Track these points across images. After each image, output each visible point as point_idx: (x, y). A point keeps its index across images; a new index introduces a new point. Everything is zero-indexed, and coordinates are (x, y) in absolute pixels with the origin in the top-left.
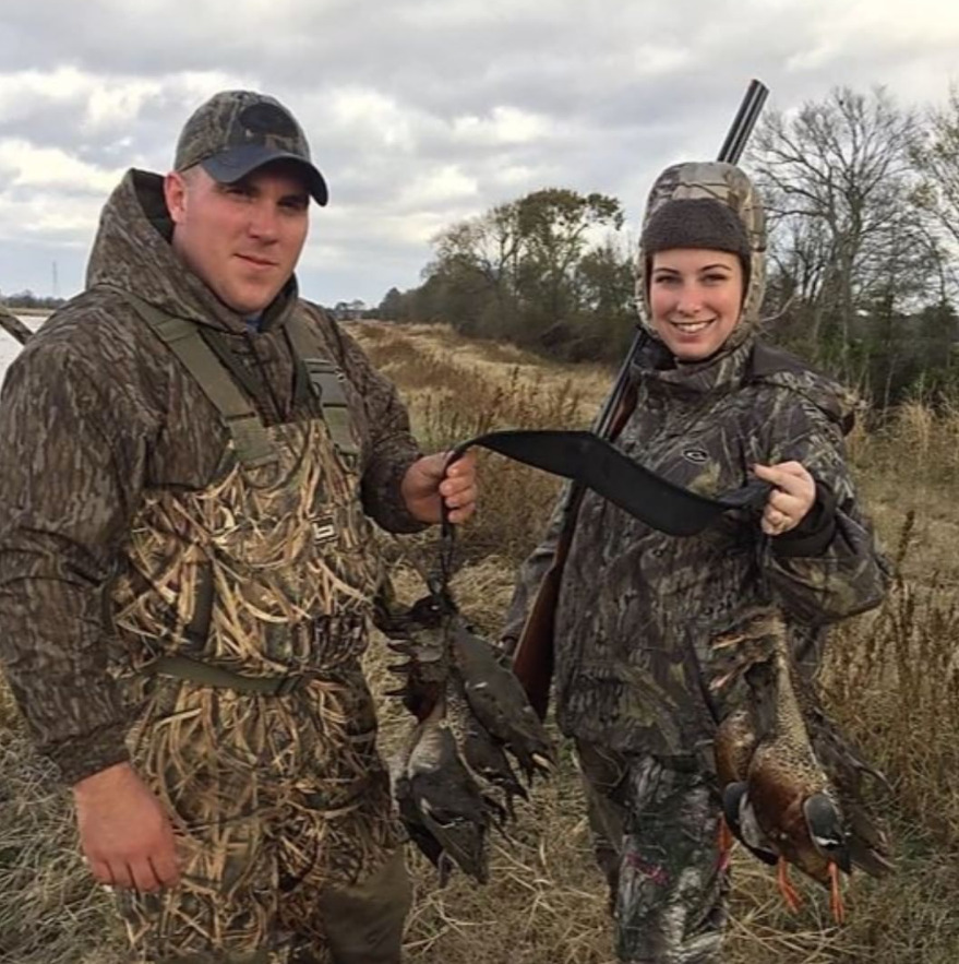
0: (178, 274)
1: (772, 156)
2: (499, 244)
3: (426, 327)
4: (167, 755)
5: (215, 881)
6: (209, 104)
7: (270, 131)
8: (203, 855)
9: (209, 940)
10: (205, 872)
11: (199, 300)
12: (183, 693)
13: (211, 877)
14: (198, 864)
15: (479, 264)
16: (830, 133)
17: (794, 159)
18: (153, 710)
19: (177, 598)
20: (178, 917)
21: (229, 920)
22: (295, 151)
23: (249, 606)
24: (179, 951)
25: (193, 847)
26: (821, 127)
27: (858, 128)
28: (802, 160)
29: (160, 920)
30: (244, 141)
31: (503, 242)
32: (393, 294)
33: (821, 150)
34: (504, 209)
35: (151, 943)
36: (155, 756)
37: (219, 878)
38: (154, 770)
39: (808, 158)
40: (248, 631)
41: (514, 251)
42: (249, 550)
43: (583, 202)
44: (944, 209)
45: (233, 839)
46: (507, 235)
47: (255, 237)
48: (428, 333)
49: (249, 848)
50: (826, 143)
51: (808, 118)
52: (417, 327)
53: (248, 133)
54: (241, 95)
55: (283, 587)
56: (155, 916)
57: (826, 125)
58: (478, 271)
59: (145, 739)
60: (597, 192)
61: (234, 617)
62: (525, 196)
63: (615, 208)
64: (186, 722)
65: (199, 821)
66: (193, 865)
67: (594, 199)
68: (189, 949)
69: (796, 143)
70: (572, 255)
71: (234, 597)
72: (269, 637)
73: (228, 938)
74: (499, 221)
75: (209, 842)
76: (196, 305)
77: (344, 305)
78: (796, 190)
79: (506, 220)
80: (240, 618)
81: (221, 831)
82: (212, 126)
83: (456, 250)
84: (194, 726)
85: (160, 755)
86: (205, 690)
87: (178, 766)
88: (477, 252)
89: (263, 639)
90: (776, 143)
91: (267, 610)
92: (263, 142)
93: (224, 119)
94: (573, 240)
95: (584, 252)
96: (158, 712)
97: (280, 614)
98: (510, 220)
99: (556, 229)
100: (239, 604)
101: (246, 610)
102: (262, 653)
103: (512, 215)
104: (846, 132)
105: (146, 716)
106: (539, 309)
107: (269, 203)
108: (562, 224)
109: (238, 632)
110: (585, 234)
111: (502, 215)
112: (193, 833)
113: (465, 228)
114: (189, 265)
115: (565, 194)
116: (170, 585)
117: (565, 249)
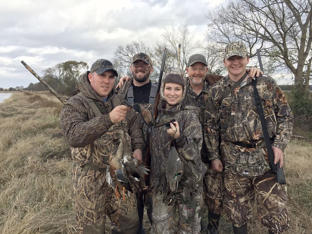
0: (91, 90)
1: (121, 55)
2: (59, 72)
3: (42, 92)
4: (85, 184)
5: (94, 209)
6: (96, 61)
7: (107, 65)
8: (91, 204)
9: (93, 222)
10: (92, 208)
11: (94, 95)
12: (89, 171)
13: (93, 209)
14: (90, 206)
15: (54, 77)
16: (133, 50)
17: (126, 55)
18: (83, 175)
19: (87, 152)
20: (87, 218)
21: (96, 218)
22: (112, 68)
23: (100, 153)
24: (87, 225)
25: (89, 203)
26: (131, 49)
27: (138, 49)
28: (128, 55)
29: (83, 218)
30: (103, 67)
31: (60, 72)
32: (31, 84)
33: (132, 54)
34: (60, 65)
35: (81, 223)
36: (83, 184)
37: (94, 208)
38: (83, 187)
39: (129, 55)
40: (99, 158)
41: (63, 74)
42: (100, 141)
43: (79, 63)
44: (158, 66)
45: (97, 201)
46: (61, 70)
47: (105, 83)
48: (42, 93)
49: (100, 202)
50: (132, 52)
51: (128, 47)
52: (39, 92)
53: (103, 66)
54: (102, 60)
55: (107, 149)
56: (82, 217)
57: (132, 48)
58: (54, 78)
59: (81, 180)
60: (82, 61)
61: (97, 155)
62: (65, 62)
63: (86, 64)
64: (89, 177)
65: (90, 198)
66: (89, 206)
67: (81, 63)
68: (89, 224)
69: (126, 52)
70: (77, 75)
71: (97, 151)
72: (104, 159)
73: (97, 221)
74: (58, 67)
75: (93, 202)
76: (93, 96)
77: (18, 87)
78: (127, 62)
79: (60, 67)
80: (98, 155)
81: (95, 200)
82: (97, 65)
83: (48, 74)
84: (91, 178)
85: (84, 184)
86: (93, 171)
87: (87, 186)
88: (54, 74)
89: (102, 159)
90: (122, 52)
91: (103, 153)
92: (106, 67)
93: (99, 64)
94: (78, 71)
95: (80, 74)
96: (84, 175)
97: (106, 154)
98: (61, 67)
99: (73, 69)
100: (98, 152)
101: (99, 153)
102: (102, 162)
103: (62, 66)
104: (136, 50)
105: (81, 176)
106: (71, 86)
107: (108, 77)
108: (74, 68)
109: (97, 158)
110: (80, 70)
111: (59, 66)
112: (89, 200)
113: (50, 69)
114: (93, 89)
115: (74, 62)
116: (86, 149)
117: (76, 74)
